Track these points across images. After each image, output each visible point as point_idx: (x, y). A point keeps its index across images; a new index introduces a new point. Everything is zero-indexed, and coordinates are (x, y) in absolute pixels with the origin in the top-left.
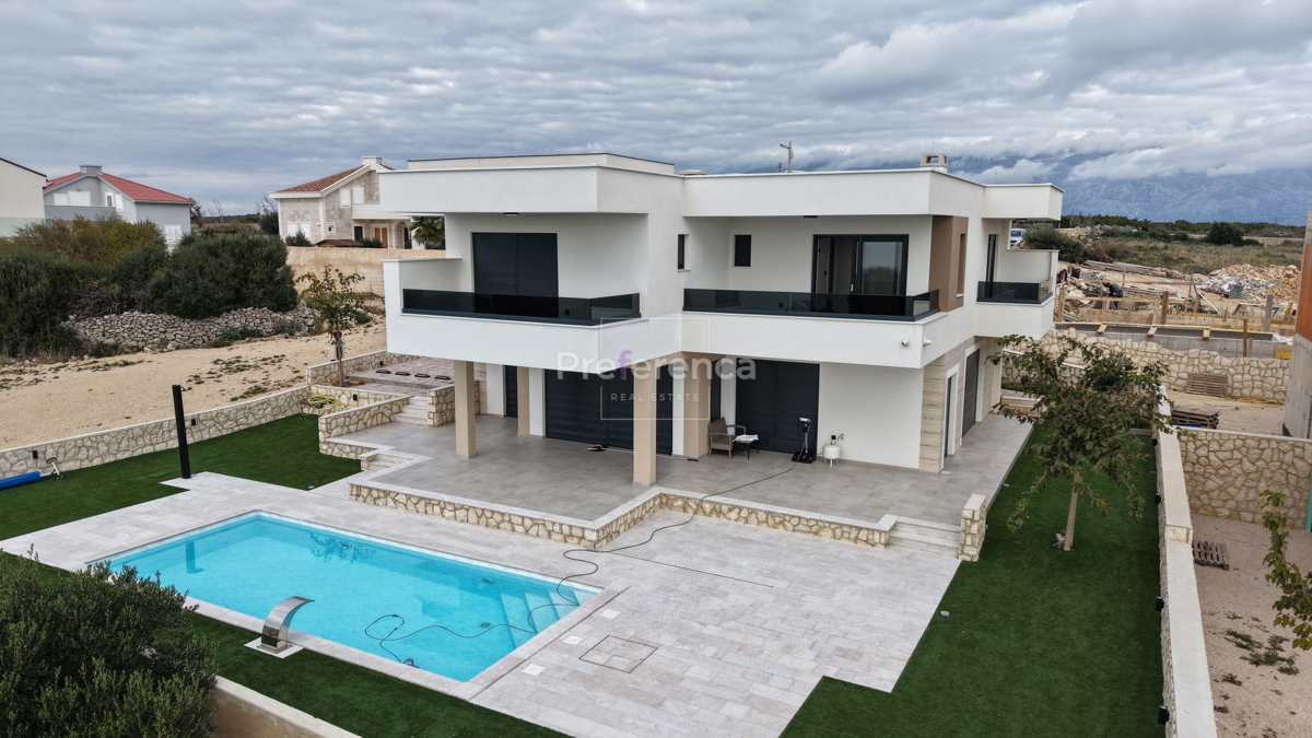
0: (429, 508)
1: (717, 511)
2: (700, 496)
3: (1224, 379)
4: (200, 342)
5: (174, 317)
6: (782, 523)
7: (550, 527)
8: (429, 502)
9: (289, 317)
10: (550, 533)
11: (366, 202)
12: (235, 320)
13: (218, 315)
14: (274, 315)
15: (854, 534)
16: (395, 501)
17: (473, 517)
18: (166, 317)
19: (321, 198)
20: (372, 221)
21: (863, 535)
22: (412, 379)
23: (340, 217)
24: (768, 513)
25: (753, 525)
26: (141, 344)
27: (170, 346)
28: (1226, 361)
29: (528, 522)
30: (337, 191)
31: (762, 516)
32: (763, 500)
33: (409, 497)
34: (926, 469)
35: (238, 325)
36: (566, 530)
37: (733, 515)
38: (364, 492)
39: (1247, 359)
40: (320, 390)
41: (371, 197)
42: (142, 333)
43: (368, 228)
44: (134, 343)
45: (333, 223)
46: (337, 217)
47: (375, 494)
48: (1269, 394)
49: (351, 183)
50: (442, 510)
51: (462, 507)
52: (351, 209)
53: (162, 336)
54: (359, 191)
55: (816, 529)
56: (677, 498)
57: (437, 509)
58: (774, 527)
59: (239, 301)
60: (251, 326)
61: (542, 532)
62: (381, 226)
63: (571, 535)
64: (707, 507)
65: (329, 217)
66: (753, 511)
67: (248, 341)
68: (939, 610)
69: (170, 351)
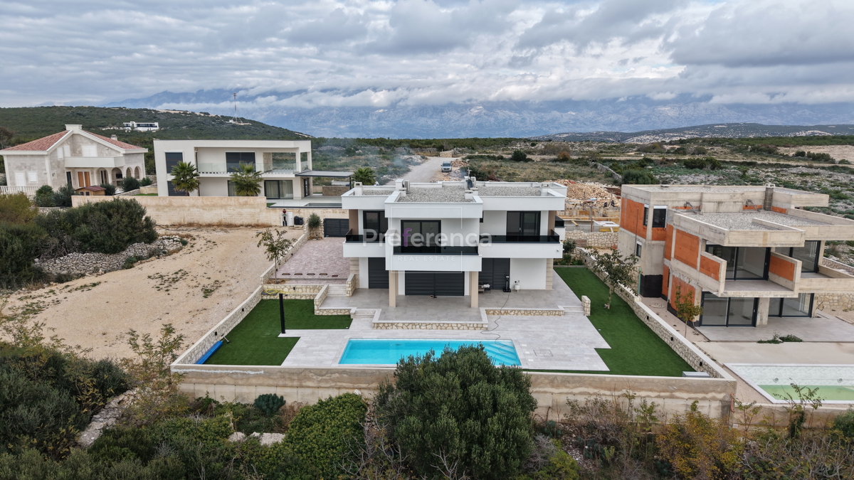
0: (414, 327)
1: (506, 312)
2: (500, 308)
3: (585, 241)
4: (115, 267)
5: (101, 254)
6: (530, 313)
7: (468, 325)
8: (414, 324)
9: (153, 246)
10: (468, 328)
11: (72, 156)
12: (130, 252)
13: (124, 250)
14: (148, 246)
15: (554, 313)
16: (397, 326)
17: (434, 327)
18: (97, 255)
19: (47, 155)
20: (76, 168)
21: (557, 313)
22: (317, 276)
23: (58, 167)
24: (525, 311)
25: (519, 315)
26: (83, 272)
27: (100, 271)
28: (586, 234)
29: (459, 325)
30: (56, 150)
31: (523, 312)
32: (517, 306)
33: (404, 324)
34: (548, 289)
35: (132, 254)
36: (475, 326)
37: (512, 313)
38: (381, 325)
39: (591, 233)
40: (269, 287)
41: (76, 152)
42: (84, 265)
43: (74, 172)
44: (79, 272)
45: (55, 171)
46: (56, 166)
47: (386, 325)
48: (600, 245)
49: (62, 144)
50: (420, 326)
51: (430, 324)
52: (64, 161)
53: (95, 266)
54: (67, 148)
55: (541, 313)
56: (491, 310)
57: (418, 326)
58: (527, 315)
59: (132, 241)
60: (138, 254)
61: (465, 327)
62: (83, 171)
63: (477, 327)
64: (503, 312)
65: (52, 168)
66: (519, 311)
67: (141, 263)
68: (597, 329)
69: (102, 274)
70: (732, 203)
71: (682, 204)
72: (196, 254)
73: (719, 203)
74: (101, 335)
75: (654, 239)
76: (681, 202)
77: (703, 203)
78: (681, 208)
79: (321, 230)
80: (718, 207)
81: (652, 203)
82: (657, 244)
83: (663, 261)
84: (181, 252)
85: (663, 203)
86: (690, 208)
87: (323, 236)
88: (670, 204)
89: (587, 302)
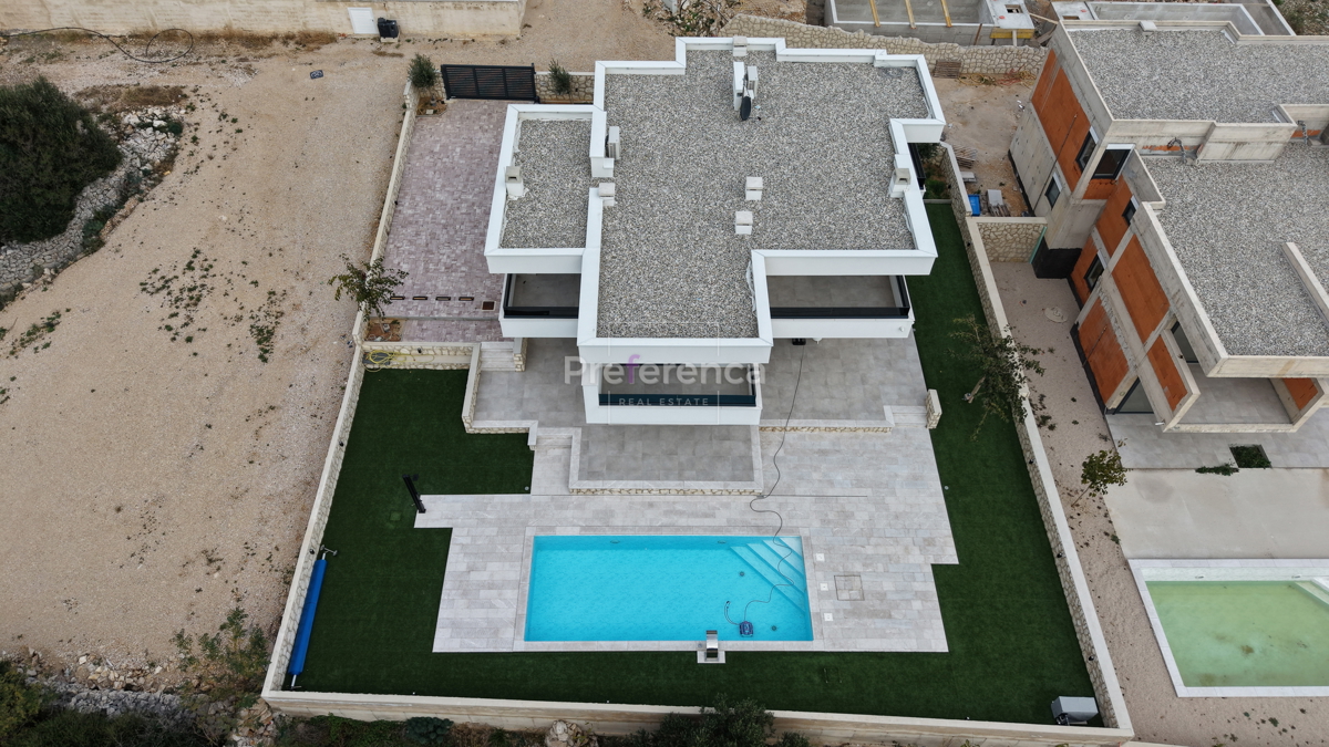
0: (640, 493)
1: (794, 429)
2: (784, 423)
3: (958, 64)
5: (32, 243)
6: (835, 430)
8: (639, 490)
9: (121, 173)
10: (730, 493)
12: (84, 210)
13: (71, 217)
14: (109, 180)
15: (876, 430)
16: (610, 491)
17: (673, 491)
18: (26, 247)
21: (881, 429)
24: (826, 428)
25: (816, 433)
26: (16, 284)
27: (47, 273)
29: (715, 491)
31: (823, 429)
32: (816, 414)
33: (622, 489)
35: (89, 214)
36: (742, 490)
37: (805, 430)
38: (584, 490)
40: (374, 346)
47: (593, 490)
50: (649, 491)
51: (666, 489)
55: (855, 430)
56: (769, 427)
57: (646, 491)
58: (830, 432)
60: (100, 206)
61: (725, 492)
63: (745, 491)
64: (788, 429)
66: (817, 427)
67: (114, 226)
68: (943, 485)
69: (53, 277)
70: (1264, 145)
71: (1165, 142)
72: (209, 170)
73: (1239, 144)
74: (114, 512)
75: (1086, 196)
76: (1165, 139)
77: (1208, 144)
78: (1161, 148)
79: (440, 89)
80: (1233, 151)
81: (1105, 140)
82: (1089, 205)
83: (1090, 231)
84: (180, 166)
85: (1127, 140)
86: (1176, 148)
87: (445, 96)
88: (1142, 142)
89: (936, 414)
